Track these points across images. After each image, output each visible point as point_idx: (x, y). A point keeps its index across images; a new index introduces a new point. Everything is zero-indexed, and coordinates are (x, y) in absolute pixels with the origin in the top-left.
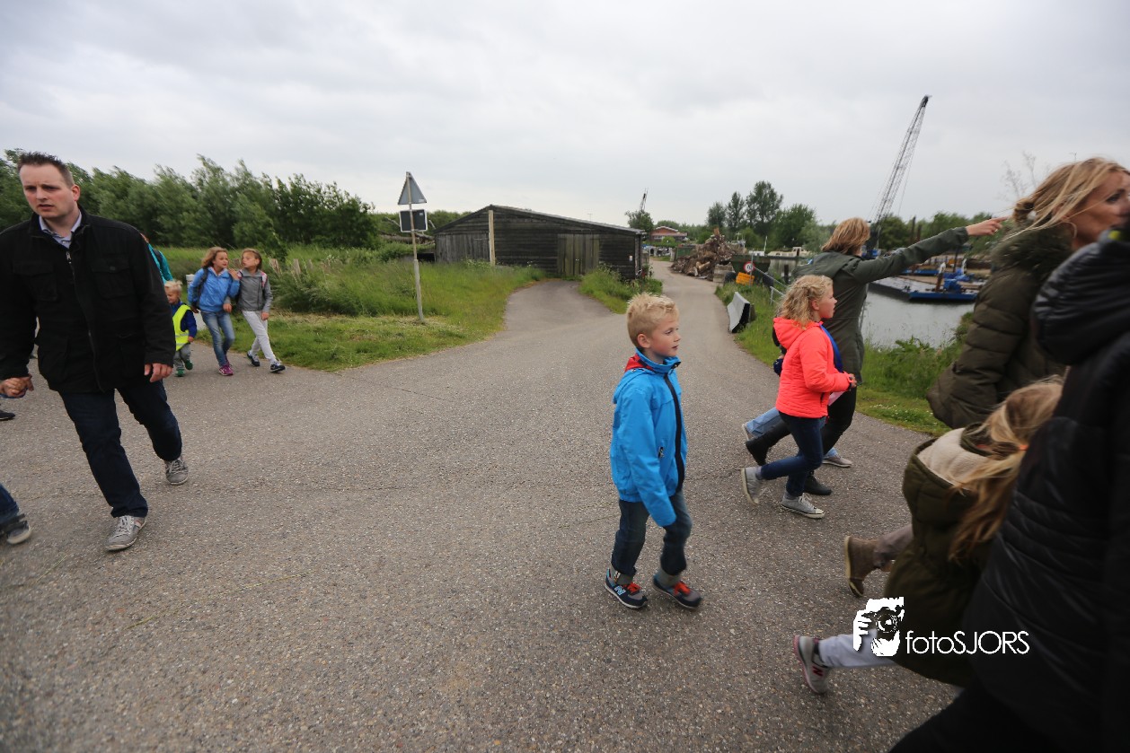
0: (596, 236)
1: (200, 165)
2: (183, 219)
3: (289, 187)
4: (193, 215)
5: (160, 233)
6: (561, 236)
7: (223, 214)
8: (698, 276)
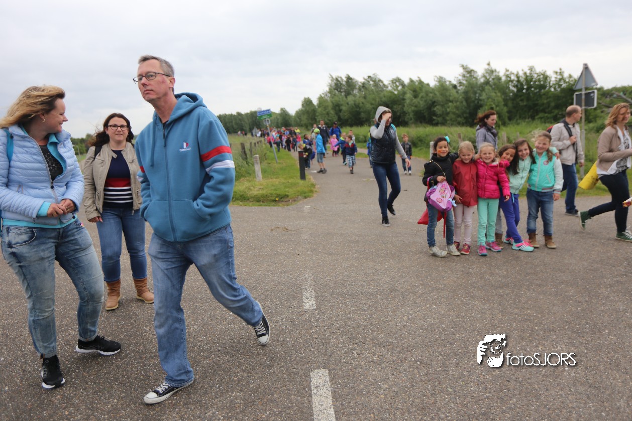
1: (461, 71)
2: (449, 108)
3: (523, 77)
4: (454, 104)
5: (434, 118)
7: (474, 102)
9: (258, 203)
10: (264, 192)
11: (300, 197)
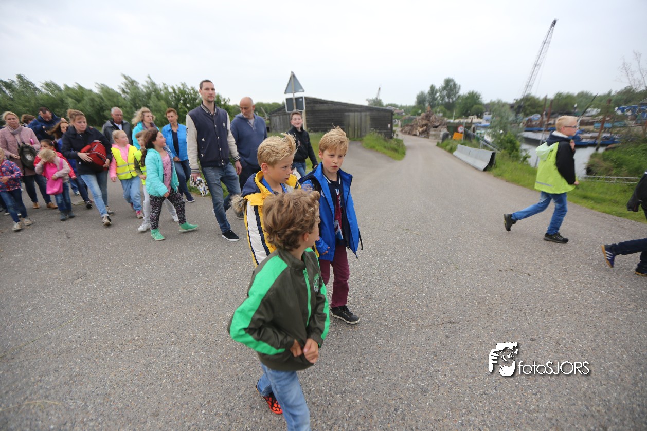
0: (368, 113)
1: (123, 80)
6: (347, 114)
8: (419, 136)
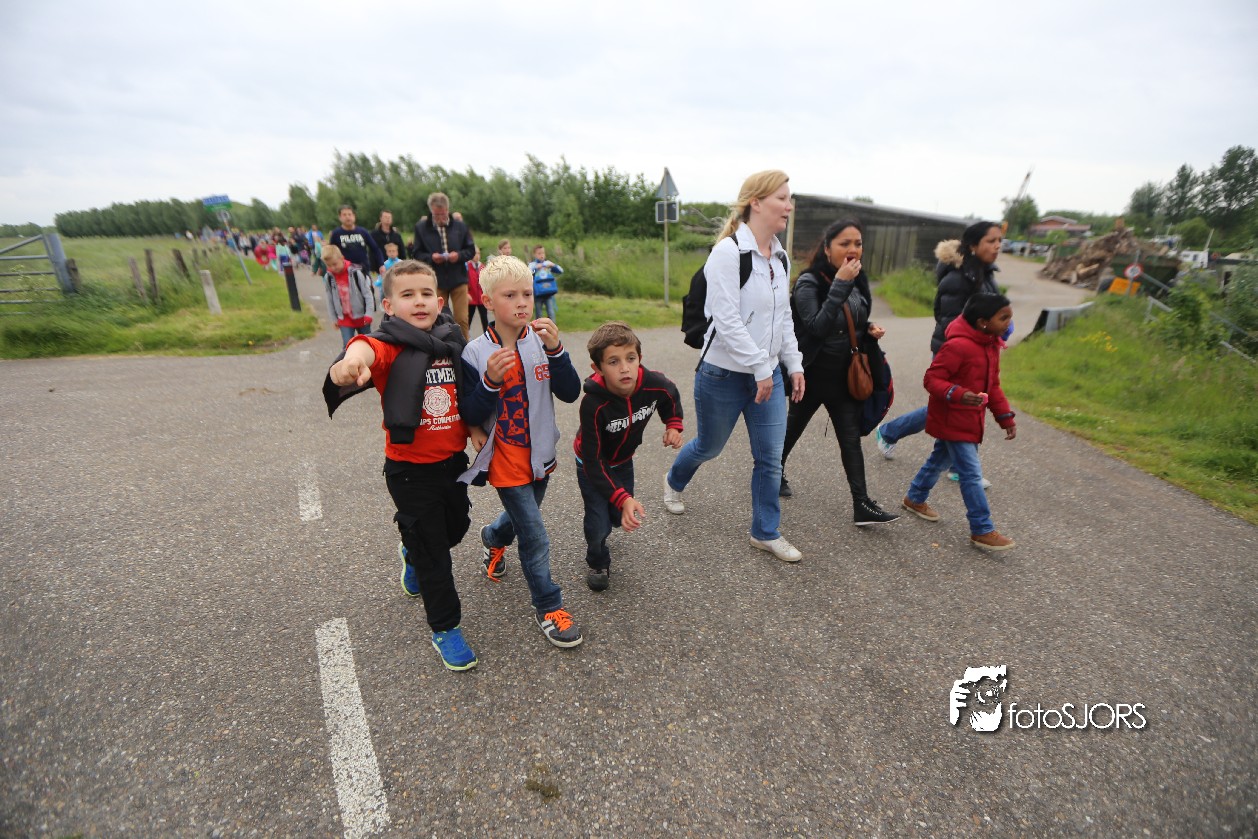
0: (914, 229)
1: (526, 162)
2: (511, 211)
3: (602, 179)
4: (518, 208)
5: (492, 224)
6: (871, 228)
7: (544, 206)
8: (1075, 283)
9: (215, 351)
10: (226, 332)
11: (291, 338)
